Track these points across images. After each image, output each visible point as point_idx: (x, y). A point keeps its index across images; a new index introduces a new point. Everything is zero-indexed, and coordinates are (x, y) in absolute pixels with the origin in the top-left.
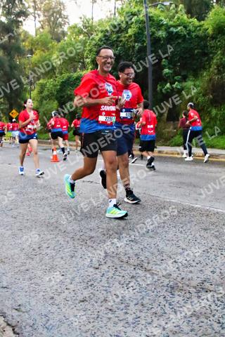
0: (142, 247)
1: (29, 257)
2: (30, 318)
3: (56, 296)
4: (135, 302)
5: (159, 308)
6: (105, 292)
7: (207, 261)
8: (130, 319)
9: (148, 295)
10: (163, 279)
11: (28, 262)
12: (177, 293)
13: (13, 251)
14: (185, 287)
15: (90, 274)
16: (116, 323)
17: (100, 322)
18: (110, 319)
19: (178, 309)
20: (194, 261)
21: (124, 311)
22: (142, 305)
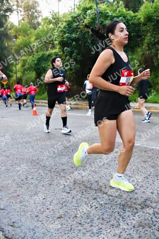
0: (100, 176)
1: (19, 186)
2: (22, 232)
3: (40, 214)
4: (98, 217)
5: (115, 221)
6: (75, 211)
7: (148, 185)
8: (95, 230)
9: (106, 211)
10: (116, 199)
11: (18, 189)
12: (127, 209)
13: (7, 182)
14: (133, 205)
15: (64, 197)
16: (84, 234)
17: (73, 234)
18: (80, 230)
20: (138, 185)
21: (90, 224)
22: (103, 219)
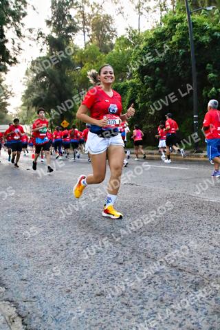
0: (171, 244)
2: (42, 310)
3: (73, 289)
4: (155, 297)
8: (145, 314)
9: (169, 290)
10: (188, 275)
11: (53, 256)
13: (40, 247)
15: (113, 269)
16: (129, 318)
17: (113, 317)
18: (123, 313)
19: (200, 306)
21: (140, 306)
22: (162, 301)
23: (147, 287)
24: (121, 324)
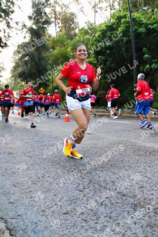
1: (34, 183)
3: (47, 210)
4: (105, 215)
8: (99, 227)
9: (116, 210)
10: (129, 199)
11: (32, 186)
13: (23, 179)
14: (146, 205)
15: (75, 195)
16: (87, 230)
17: (75, 229)
20: (156, 186)
22: (110, 217)
23: (100, 208)
24: (81, 234)
